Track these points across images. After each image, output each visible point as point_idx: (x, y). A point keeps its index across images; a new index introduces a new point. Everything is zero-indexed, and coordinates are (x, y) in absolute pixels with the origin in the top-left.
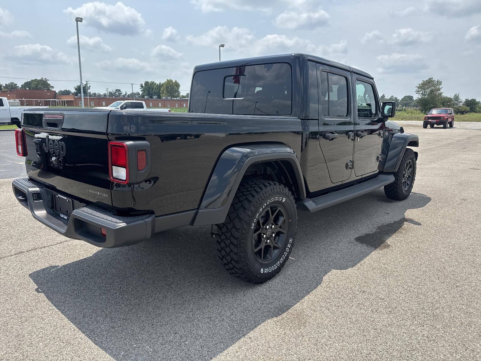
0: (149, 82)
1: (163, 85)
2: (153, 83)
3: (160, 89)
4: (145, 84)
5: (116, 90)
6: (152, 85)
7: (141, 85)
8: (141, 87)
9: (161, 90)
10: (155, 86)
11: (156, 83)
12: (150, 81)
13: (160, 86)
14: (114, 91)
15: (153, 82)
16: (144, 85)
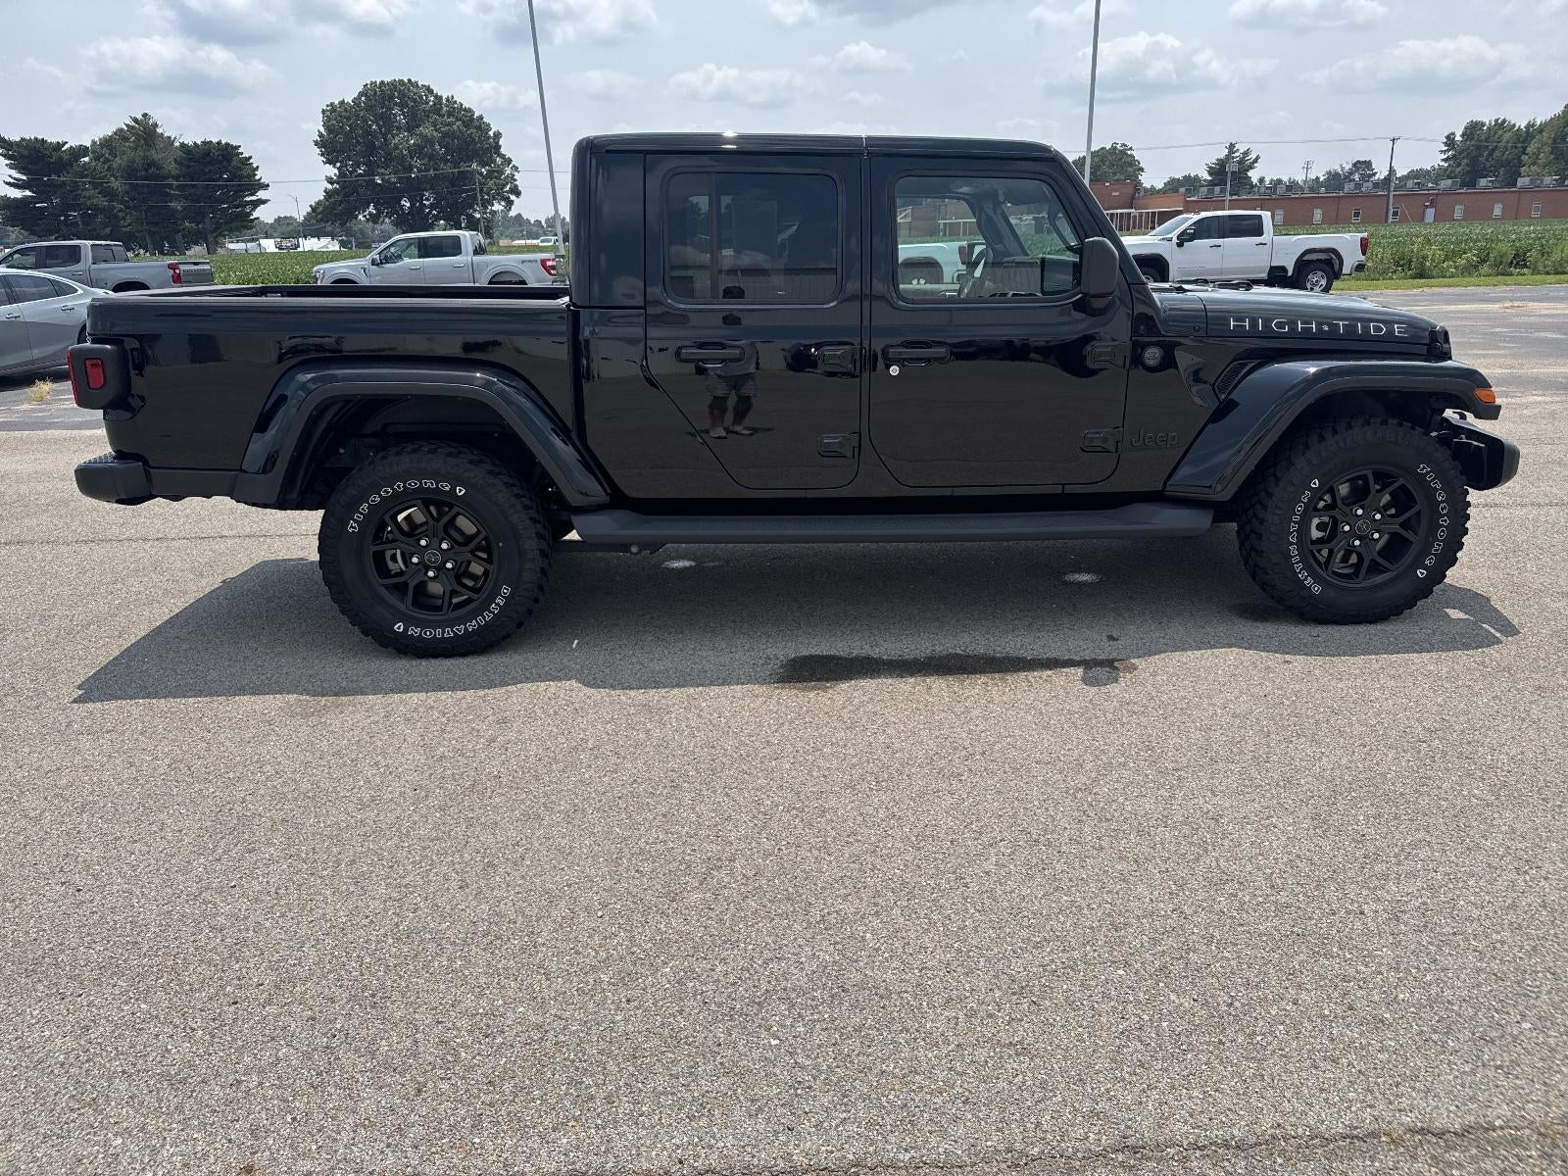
0: (1483, 124)
1: (1541, 129)
2: (1501, 125)
3: (1525, 148)
4: (1463, 136)
5: (1354, 165)
6: (1495, 133)
7: (1448, 137)
8: (1446, 144)
9: (1529, 150)
10: (1508, 135)
11: (1514, 125)
12: (1487, 117)
13: (1531, 132)
14: (1348, 167)
15: (1504, 121)
16: (1458, 138)
